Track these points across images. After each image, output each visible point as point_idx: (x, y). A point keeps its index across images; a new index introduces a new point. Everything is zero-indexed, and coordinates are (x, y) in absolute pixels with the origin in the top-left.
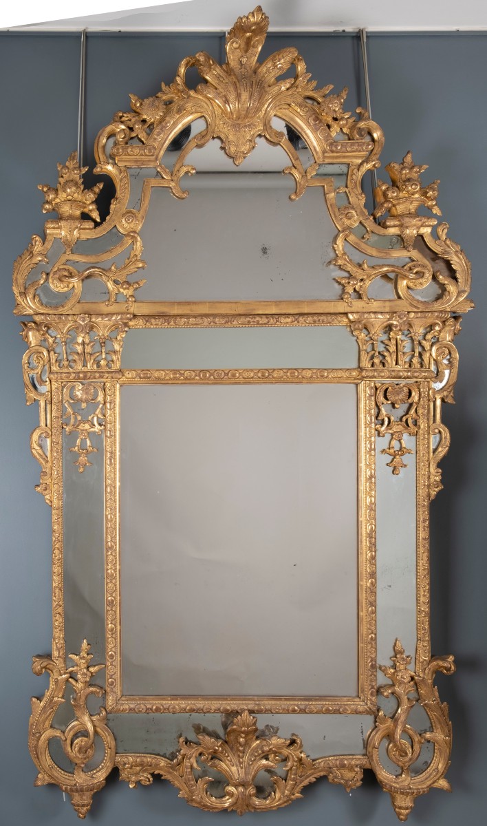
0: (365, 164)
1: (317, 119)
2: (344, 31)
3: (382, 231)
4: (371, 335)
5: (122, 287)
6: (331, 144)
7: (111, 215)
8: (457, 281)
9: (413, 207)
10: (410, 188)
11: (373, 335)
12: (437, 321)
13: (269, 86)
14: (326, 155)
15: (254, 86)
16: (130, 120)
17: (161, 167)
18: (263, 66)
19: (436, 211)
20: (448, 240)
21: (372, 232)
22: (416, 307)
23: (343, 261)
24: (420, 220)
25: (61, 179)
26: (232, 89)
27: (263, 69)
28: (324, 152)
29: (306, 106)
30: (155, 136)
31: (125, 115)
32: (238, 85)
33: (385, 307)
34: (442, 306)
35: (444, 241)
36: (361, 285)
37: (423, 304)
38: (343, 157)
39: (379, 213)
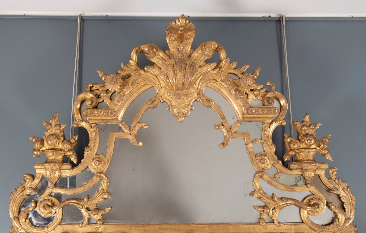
0: (274, 123)
1: (236, 90)
2: (270, 17)
3: (288, 171)
5: (92, 213)
6: (248, 109)
7: (84, 158)
8: (345, 210)
9: (311, 155)
10: (307, 142)
13: (200, 67)
14: (244, 116)
15: (187, 68)
16: (98, 89)
17: (122, 123)
18: (195, 52)
19: (329, 157)
20: (337, 179)
21: (282, 172)
22: (314, 230)
23: (259, 194)
24: (315, 166)
25: (46, 133)
26: (171, 70)
27: (195, 55)
28: (243, 114)
29: (229, 81)
30: (116, 102)
31: (94, 86)
32: (175, 67)
33: (291, 229)
34: (334, 229)
35: (334, 181)
36: (273, 212)
37: (320, 228)
38: (258, 117)
39: (286, 158)
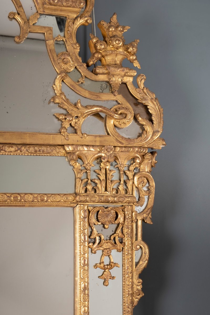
0: (79, 19)
3: (94, 77)
4: (85, 165)
8: (153, 123)
9: (118, 59)
10: (115, 43)
11: (87, 165)
12: (137, 155)
14: (45, 6)
19: (136, 64)
20: (145, 88)
21: (86, 77)
22: (120, 142)
23: (61, 100)
24: (123, 71)
28: (44, 4)
33: (96, 141)
34: (141, 142)
35: (142, 90)
36: (76, 121)
37: (127, 140)
38: (61, 10)
39: (91, 61)
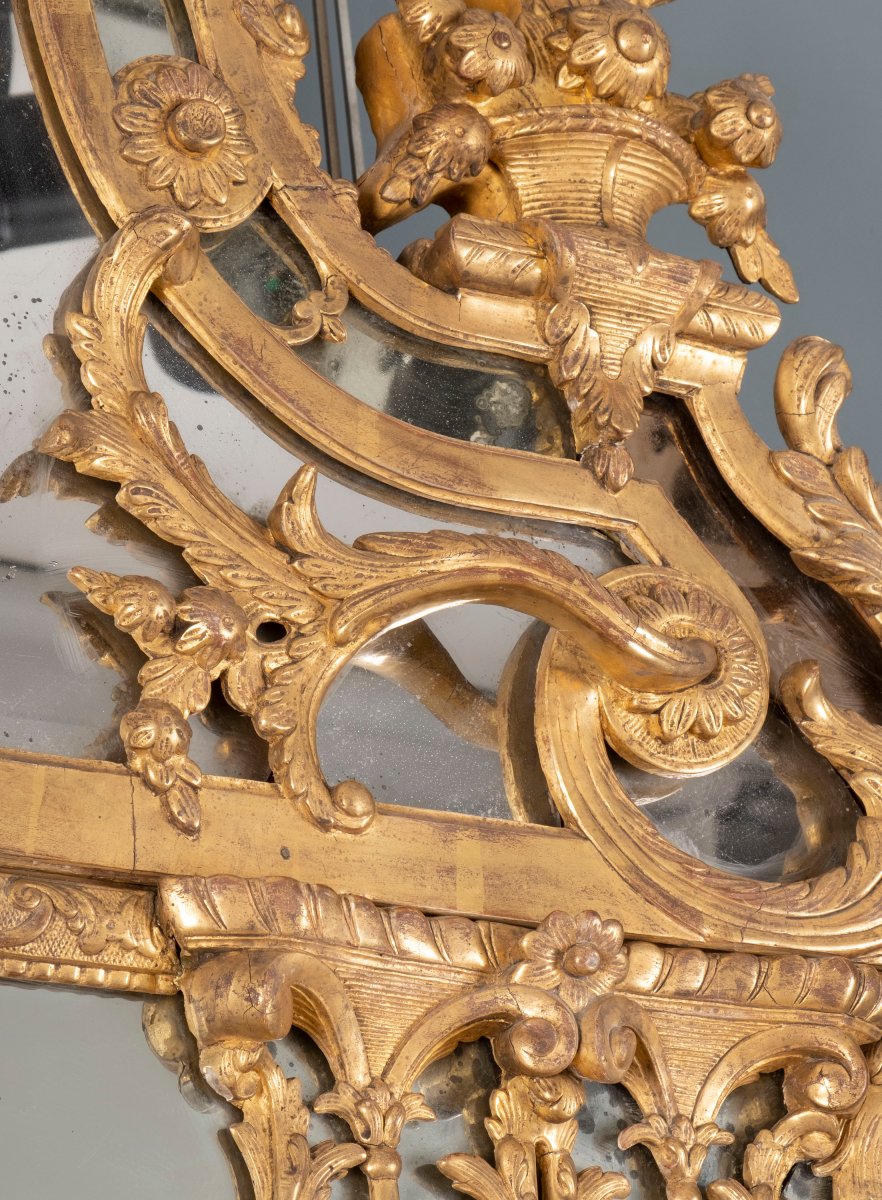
3: (422, 303)
4: (343, 1101)
9: (621, 188)
19: (759, 257)
20: (856, 455)
22: (673, 906)
23: (136, 454)
24: (679, 278)
33: (451, 870)
35: (829, 466)
36: (271, 665)
37: (727, 890)
39: (393, 177)
